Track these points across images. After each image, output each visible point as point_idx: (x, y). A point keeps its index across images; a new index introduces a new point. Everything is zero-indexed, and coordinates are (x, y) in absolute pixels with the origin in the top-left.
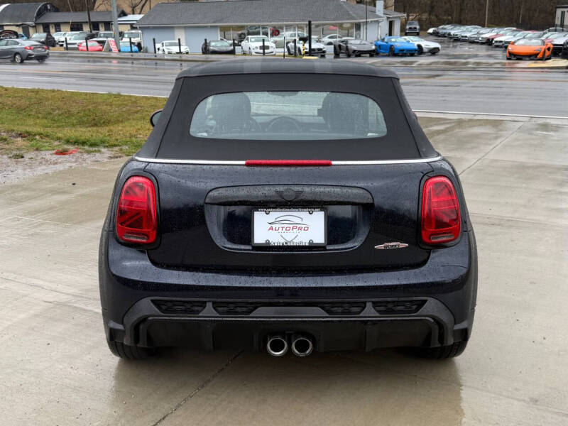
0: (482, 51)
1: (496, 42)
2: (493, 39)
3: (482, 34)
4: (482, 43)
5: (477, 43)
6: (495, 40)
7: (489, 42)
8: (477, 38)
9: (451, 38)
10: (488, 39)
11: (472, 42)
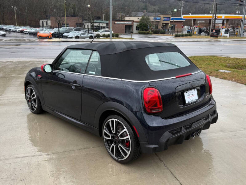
0: (19, 35)
1: (25, 32)
2: (23, 31)
3: (17, 29)
4: (19, 32)
5: (16, 32)
6: (24, 31)
7: (22, 32)
8: (16, 30)
9: (4, 30)
10: (21, 31)
11: (14, 32)
